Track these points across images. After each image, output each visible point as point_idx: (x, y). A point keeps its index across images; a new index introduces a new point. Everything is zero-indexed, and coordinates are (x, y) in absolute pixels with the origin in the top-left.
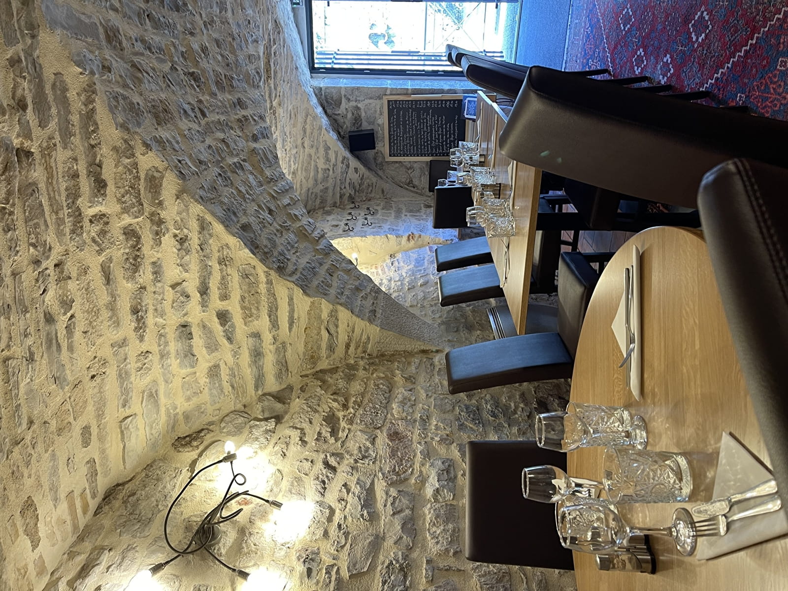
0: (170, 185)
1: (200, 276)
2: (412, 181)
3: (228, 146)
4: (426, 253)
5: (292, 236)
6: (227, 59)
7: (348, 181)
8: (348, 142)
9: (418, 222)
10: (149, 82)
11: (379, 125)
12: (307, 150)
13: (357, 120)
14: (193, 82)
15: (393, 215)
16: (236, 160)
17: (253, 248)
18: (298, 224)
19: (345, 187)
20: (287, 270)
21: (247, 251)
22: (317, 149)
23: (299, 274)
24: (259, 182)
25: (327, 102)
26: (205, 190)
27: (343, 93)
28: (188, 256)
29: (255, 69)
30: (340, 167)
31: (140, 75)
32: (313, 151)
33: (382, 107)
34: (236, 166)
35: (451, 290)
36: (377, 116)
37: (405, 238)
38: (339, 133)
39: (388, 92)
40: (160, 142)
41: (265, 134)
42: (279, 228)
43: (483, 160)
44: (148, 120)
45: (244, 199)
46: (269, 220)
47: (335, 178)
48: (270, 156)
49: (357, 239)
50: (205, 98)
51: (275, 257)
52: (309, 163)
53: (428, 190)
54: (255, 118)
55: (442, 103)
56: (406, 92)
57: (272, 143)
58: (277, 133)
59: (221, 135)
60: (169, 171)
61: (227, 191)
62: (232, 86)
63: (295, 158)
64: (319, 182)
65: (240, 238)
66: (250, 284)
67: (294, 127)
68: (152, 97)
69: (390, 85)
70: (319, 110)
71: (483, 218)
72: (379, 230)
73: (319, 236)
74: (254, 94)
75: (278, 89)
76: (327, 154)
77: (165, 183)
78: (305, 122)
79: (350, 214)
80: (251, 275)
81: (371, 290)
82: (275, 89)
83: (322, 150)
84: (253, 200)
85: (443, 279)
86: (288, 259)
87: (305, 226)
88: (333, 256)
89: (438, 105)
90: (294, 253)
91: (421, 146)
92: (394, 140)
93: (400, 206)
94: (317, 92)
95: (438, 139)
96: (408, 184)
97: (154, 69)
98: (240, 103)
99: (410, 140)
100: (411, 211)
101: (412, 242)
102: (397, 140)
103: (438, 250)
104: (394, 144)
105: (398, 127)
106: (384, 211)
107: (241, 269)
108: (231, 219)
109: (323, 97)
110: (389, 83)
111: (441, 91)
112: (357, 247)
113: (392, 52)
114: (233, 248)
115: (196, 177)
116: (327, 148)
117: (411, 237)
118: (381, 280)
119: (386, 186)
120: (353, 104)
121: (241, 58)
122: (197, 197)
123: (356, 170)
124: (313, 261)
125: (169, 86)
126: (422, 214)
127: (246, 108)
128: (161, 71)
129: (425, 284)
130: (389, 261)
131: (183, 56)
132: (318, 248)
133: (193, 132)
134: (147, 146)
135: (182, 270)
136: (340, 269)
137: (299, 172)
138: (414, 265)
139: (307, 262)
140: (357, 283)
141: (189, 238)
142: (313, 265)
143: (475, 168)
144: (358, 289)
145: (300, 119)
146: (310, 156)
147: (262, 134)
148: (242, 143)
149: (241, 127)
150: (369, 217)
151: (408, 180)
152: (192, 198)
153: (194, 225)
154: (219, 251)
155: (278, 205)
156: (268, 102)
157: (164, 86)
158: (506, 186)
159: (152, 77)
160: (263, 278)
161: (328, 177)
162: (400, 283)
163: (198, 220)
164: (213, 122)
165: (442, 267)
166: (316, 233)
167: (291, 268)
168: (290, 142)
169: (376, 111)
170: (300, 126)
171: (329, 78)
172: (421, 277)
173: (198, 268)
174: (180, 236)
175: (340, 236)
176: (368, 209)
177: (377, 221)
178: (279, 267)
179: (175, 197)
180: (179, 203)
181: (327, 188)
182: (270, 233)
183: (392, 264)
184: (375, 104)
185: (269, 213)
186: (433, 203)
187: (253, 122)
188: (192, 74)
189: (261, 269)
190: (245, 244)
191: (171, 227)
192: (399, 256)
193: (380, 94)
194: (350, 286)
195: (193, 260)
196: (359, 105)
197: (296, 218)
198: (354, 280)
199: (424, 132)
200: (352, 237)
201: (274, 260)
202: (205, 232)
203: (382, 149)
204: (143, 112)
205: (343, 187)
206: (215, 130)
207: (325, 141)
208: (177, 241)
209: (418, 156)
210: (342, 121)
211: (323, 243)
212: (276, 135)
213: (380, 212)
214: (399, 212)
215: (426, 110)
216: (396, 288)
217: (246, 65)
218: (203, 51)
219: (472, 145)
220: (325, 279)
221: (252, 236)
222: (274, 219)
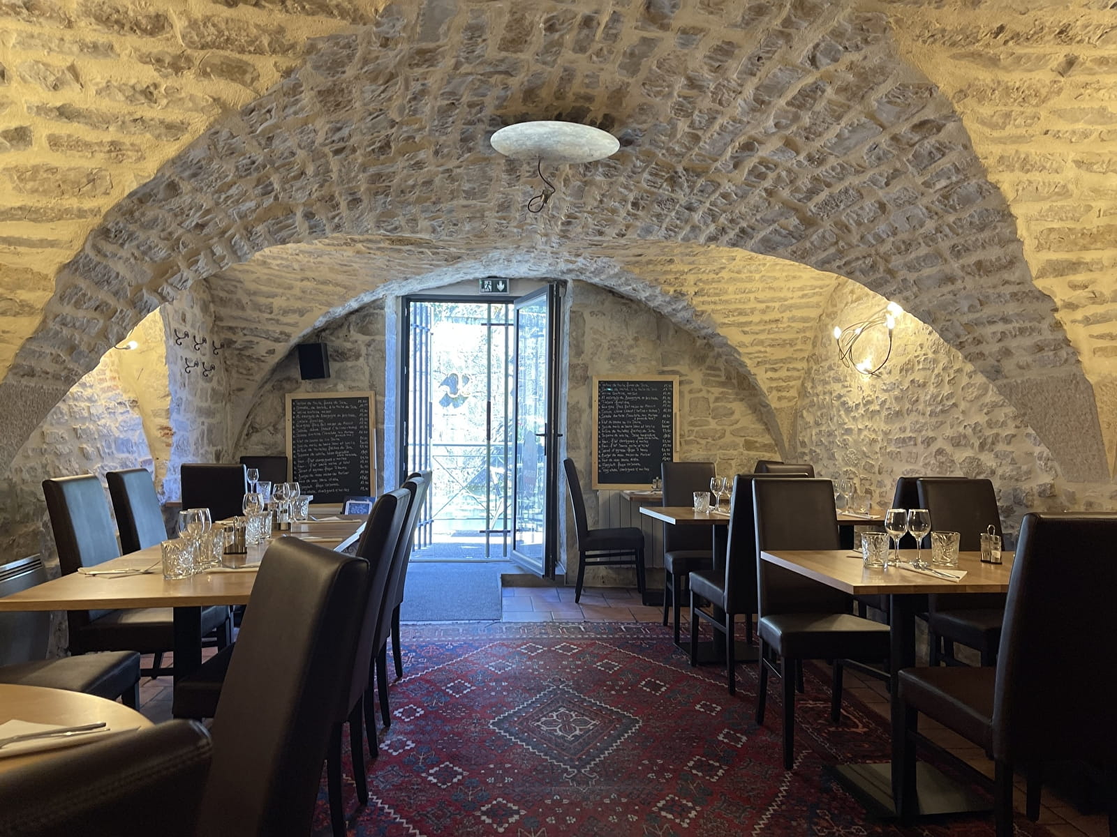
0: (235, 93)
1: (90, 112)
2: (257, 431)
3: (296, 178)
4: (140, 456)
5: (162, 254)
6: (410, 192)
7: (255, 339)
8: (312, 341)
9: (192, 441)
10: (373, 91)
11: (335, 385)
12: (299, 284)
13: (342, 355)
14: (378, 145)
15: (205, 405)
16: (276, 186)
17: (139, 195)
18: (182, 265)
19: (245, 335)
20: (103, 242)
21: (135, 186)
22: (300, 299)
23: (98, 259)
24: (246, 215)
25: (365, 316)
26: (228, 139)
27: (377, 338)
28: (123, 99)
29: (401, 226)
30: (276, 329)
31: (381, 82)
32: (297, 292)
33: (359, 389)
34: (267, 186)
35: (74, 497)
36: (349, 383)
37: (163, 422)
38: (323, 330)
39: (379, 398)
40: (295, 90)
41: (315, 230)
42: (175, 236)
43: (283, 527)
44: (324, 81)
45: (219, 191)
46: (187, 222)
47: (259, 322)
48: (284, 233)
49: (162, 350)
50: (359, 157)
51: (125, 227)
52: (280, 286)
53: (244, 455)
54: (337, 219)
55: (365, 469)
56: (379, 421)
57: (303, 238)
58: (320, 245)
59: (310, 170)
60: (253, 95)
61: (229, 168)
62: (376, 193)
63: (287, 267)
64: (252, 298)
65: (154, 179)
66: (77, 185)
67: (330, 268)
68: (354, 91)
69: (389, 401)
70: (354, 305)
71: (193, 532)
72: (178, 384)
73: (165, 293)
74: (369, 221)
75: (378, 253)
76: (294, 312)
77: (236, 86)
78: (337, 285)
79: (204, 341)
80: (94, 186)
81: (71, 370)
82: (379, 249)
83: (298, 305)
84: (217, 204)
85: (94, 482)
86: (122, 245)
87: (179, 274)
88: (130, 313)
89: (363, 465)
90: (133, 254)
91: (308, 444)
92: (315, 406)
93: (218, 416)
94: (378, 303)
95: (317, 467)
96: (252, 426)
97: (390, 99)
98: (355, 202)
99: (315, 428)
100: (210, 431)
101: (158, 434)
102: (316, 410)
103: (145, 473)
104: (310, 406)
105: (334, 411)
106: (209, 391)
107: (103, 173)
108: (185, 170)
109: (372, 311)
110: (391, 399)
111: (381, 468)
112: (150, 349)
113: (431, 404)
114: (138, 166)
115: (248, 130)
116: (302, 313)
117: (166, 431)
118: (91, 386)
119: (248, 395)
120: (364, 351)
121: (414, 210)
122: (218, 127)
123: (272, 352)
124: (121, 282)
125: (370, 115)
126: (206, 448)
127: (350, 209)
128: (389, 108)
129: (84, 455)
130: (125, 398)
131: (409, 138)
132: (144, 291)
133: (312, 135)
134: (288, 73)
135: (101, 86)
136: (108, 323)
137: (266, 271)
138: (118, 438)
139: (118, 274)
140: (83, 347)
141: (152, 104)
142: (114, 282)
143: (271, 518)
144: (72, 349)
145: (341, 278)
146: (290, 288)
147: (315, 226)
148: (301, 197)
149: (323, 198)
150: (199, 369)
151: (257, 426)
152: (216, 120)
153: (174, 115)
154: (132, 145)
155: (212, 238)
156: (361, 238)
157: (371, 107)
158: (243, 561)
159: (379, 95)
160: (88, 204)
161: (260, 311)
162: (86, 415)
163: (183, 123)
164: (328, 162)
165: (115, 481)
166: (169, 289)
167: (108, 248)
168: (309, 262)
169: (354, 380)
170: (331, 276)
171: (397, 320)
172: (98, 448)
173: (105, 110)
174: (155, 92)
175: (167, 325)
176: (213, 368)
177: (192, 380)
178: (108, 231)
179: (216, 97)
180: (207, 101)
181: (243, 308)
182: (165, 223)
183: (120, 403)
184: (364, 381)
185: (197, 224)
186: (224, 462)
187: (330, 215)
188: (388, 145)
189: (105, 203)
190: (145, 185)
191: (169, 82)
192: (135, 415)
193: (376, 386)
194: (77, 337)
195: (115, 105)
196: (361, 359)
197: (192, 261)
198: (90, 344)
199: (327, 447)
200: (167, 342)
201: (121, 225)
202: (163, 130)
203: (302, 388)
204: (333, 76)
205: (245, 332)
206: (318, 163)
207: (311, 310)
208: (148, 87)
209: (293, 439)
210: (341, 335)
211: (154, 299)
212: (318, 245)
213: (208, 386)
214: (209, 413)
215: (356, 449)
216: (76, 409)
217: (404, 215)
218: (417, 163)
219: (305, 511)
220: (90, 299)
221: (160, 196)
222: (189, 231)
